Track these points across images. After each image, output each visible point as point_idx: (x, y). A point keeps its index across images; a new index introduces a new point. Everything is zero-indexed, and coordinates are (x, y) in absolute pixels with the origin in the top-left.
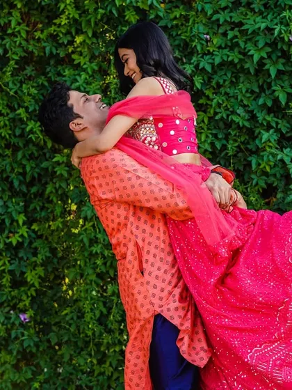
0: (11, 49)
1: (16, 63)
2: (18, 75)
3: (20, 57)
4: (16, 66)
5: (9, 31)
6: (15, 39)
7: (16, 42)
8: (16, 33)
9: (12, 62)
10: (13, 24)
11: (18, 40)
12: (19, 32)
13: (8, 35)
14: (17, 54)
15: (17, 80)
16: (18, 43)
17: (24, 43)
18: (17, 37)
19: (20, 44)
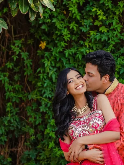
0: (112, 38)
1: (113, 46)
2: (116, 53)
3: (116, 43)
4: (113, 48)
5: (112, 28)
6: (114, 32)
7: (114, 34)
8: (115, 29)
9: (111, 46)
10: (114, 24)
11: (116, 33)
12: (117, 28)
13: (111, 30)
14: (114, 41)
15: (115, 55)
16: (115, 35)
17: (119, 35)
18: (115, 31)
19: (117, 35)
